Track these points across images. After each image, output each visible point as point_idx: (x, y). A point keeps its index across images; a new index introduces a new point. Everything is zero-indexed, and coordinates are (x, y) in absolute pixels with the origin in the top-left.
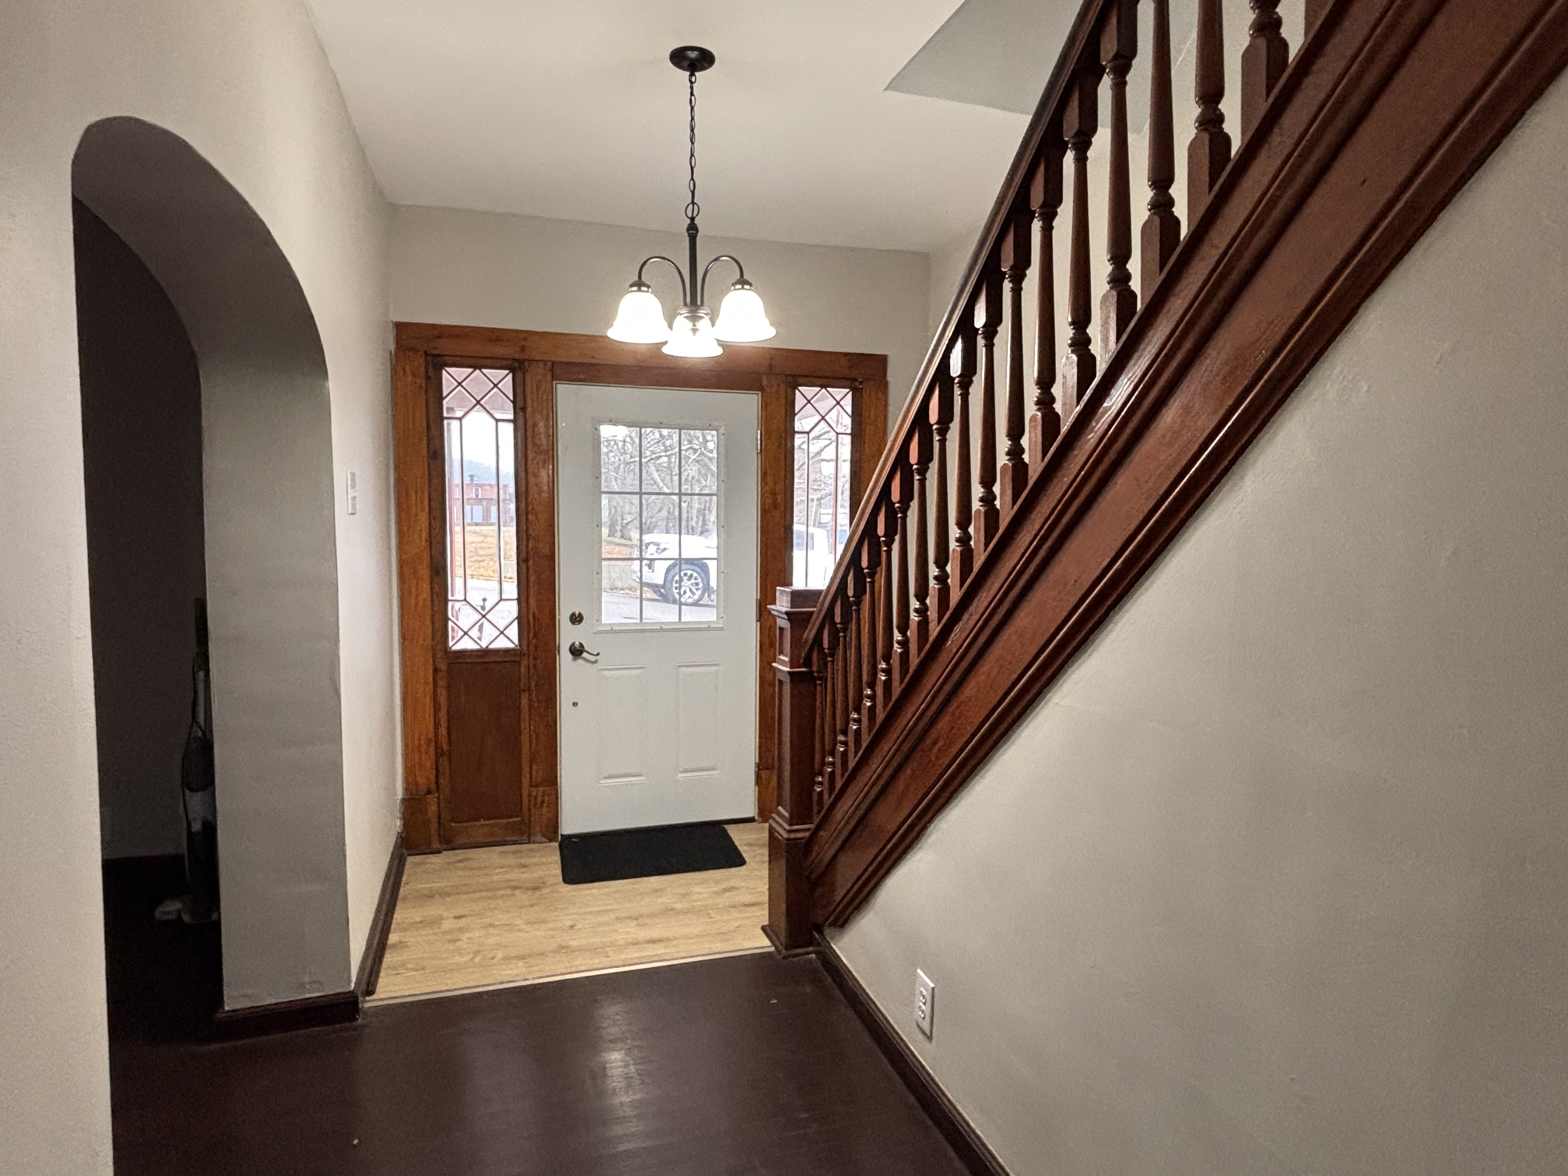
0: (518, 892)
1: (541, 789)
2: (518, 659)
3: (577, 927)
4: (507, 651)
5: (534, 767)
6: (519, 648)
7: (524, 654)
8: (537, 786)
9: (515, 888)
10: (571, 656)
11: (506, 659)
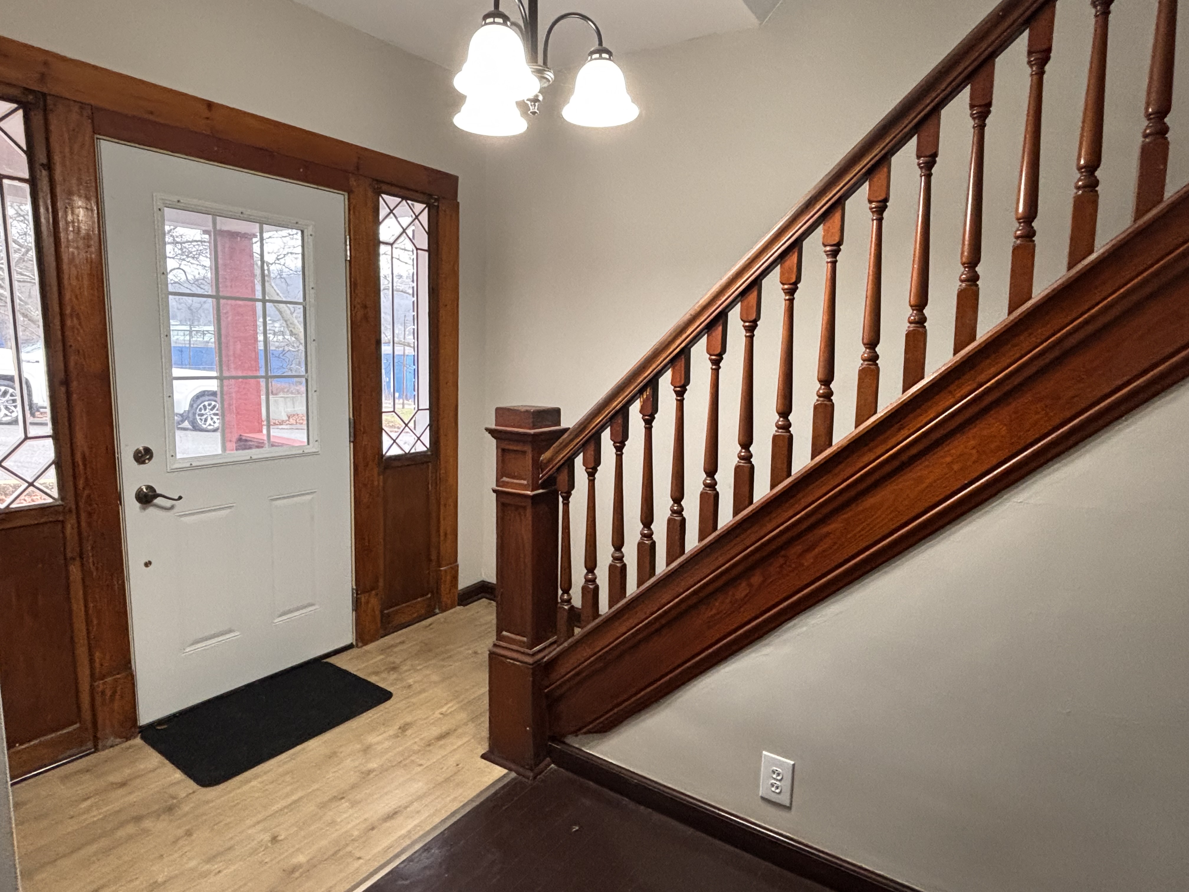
0: (147, 824)
1: (109, 679)
2: (61, 518)
3: (280, 838)
4: (42, 509)
5: (97, 655)
6: (59, 502)
7: (70, 511)
8: (103, 677)
9: (138, 819)
10: (138, 505)
11: (43, 520)
